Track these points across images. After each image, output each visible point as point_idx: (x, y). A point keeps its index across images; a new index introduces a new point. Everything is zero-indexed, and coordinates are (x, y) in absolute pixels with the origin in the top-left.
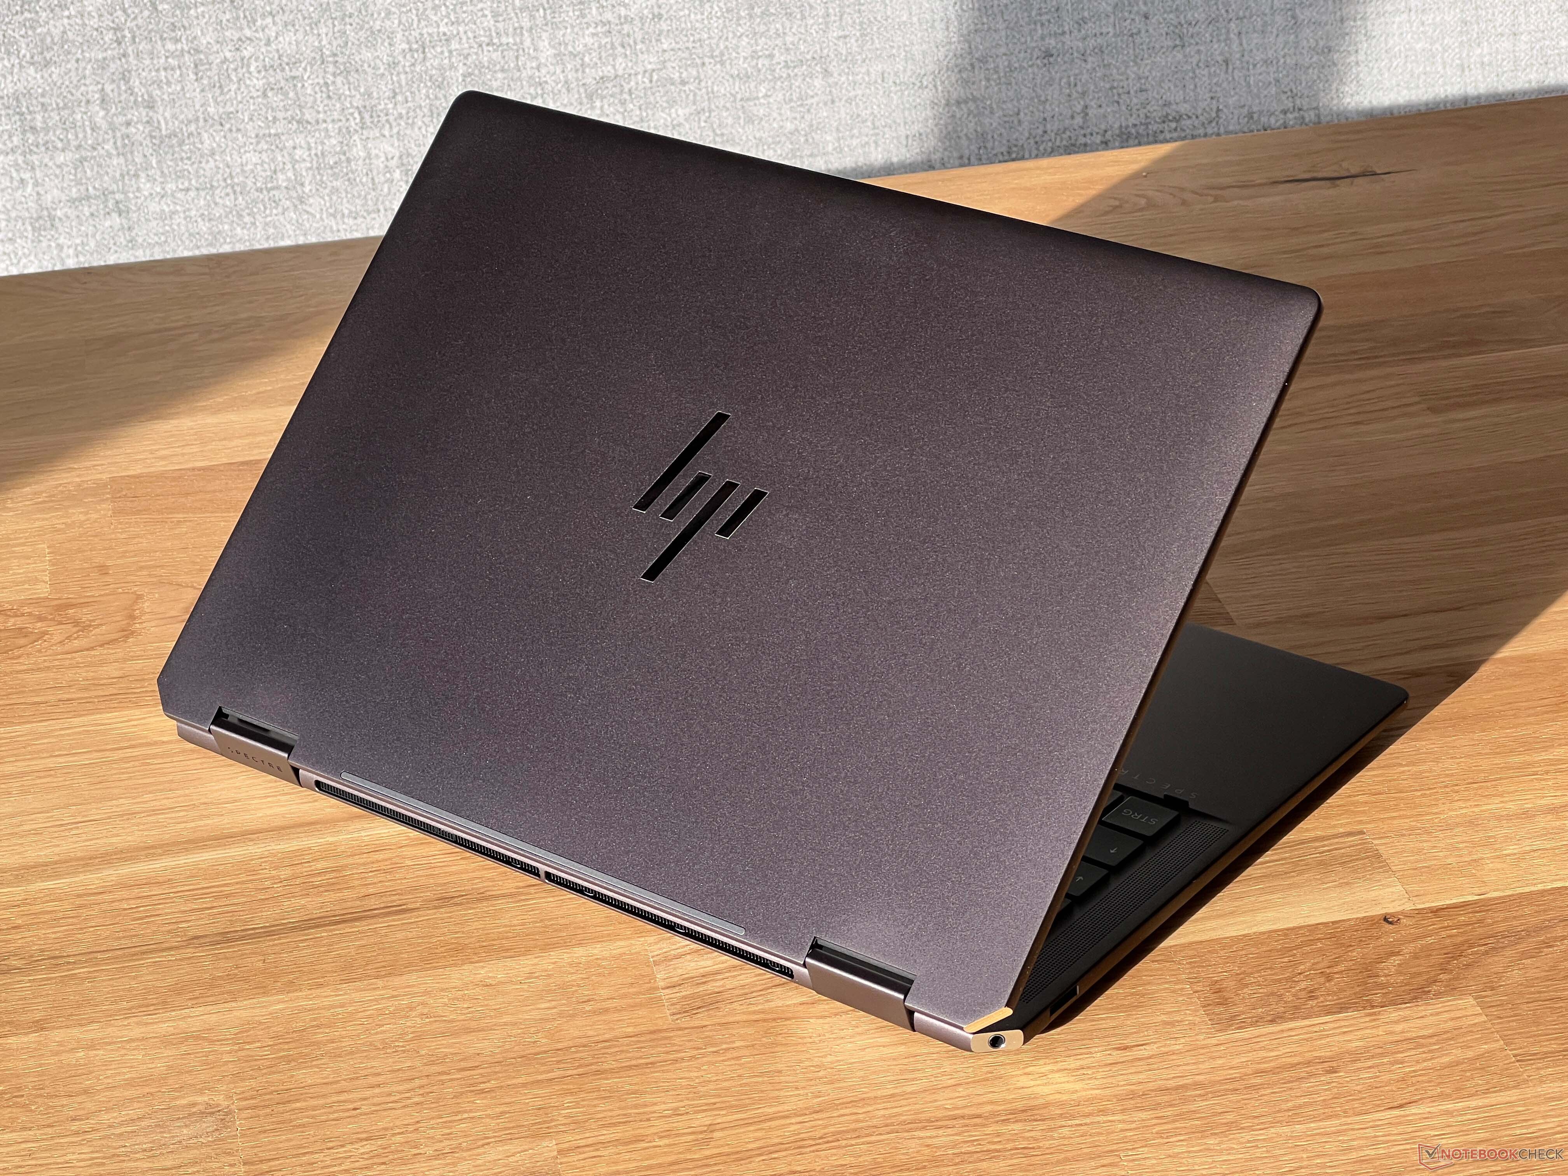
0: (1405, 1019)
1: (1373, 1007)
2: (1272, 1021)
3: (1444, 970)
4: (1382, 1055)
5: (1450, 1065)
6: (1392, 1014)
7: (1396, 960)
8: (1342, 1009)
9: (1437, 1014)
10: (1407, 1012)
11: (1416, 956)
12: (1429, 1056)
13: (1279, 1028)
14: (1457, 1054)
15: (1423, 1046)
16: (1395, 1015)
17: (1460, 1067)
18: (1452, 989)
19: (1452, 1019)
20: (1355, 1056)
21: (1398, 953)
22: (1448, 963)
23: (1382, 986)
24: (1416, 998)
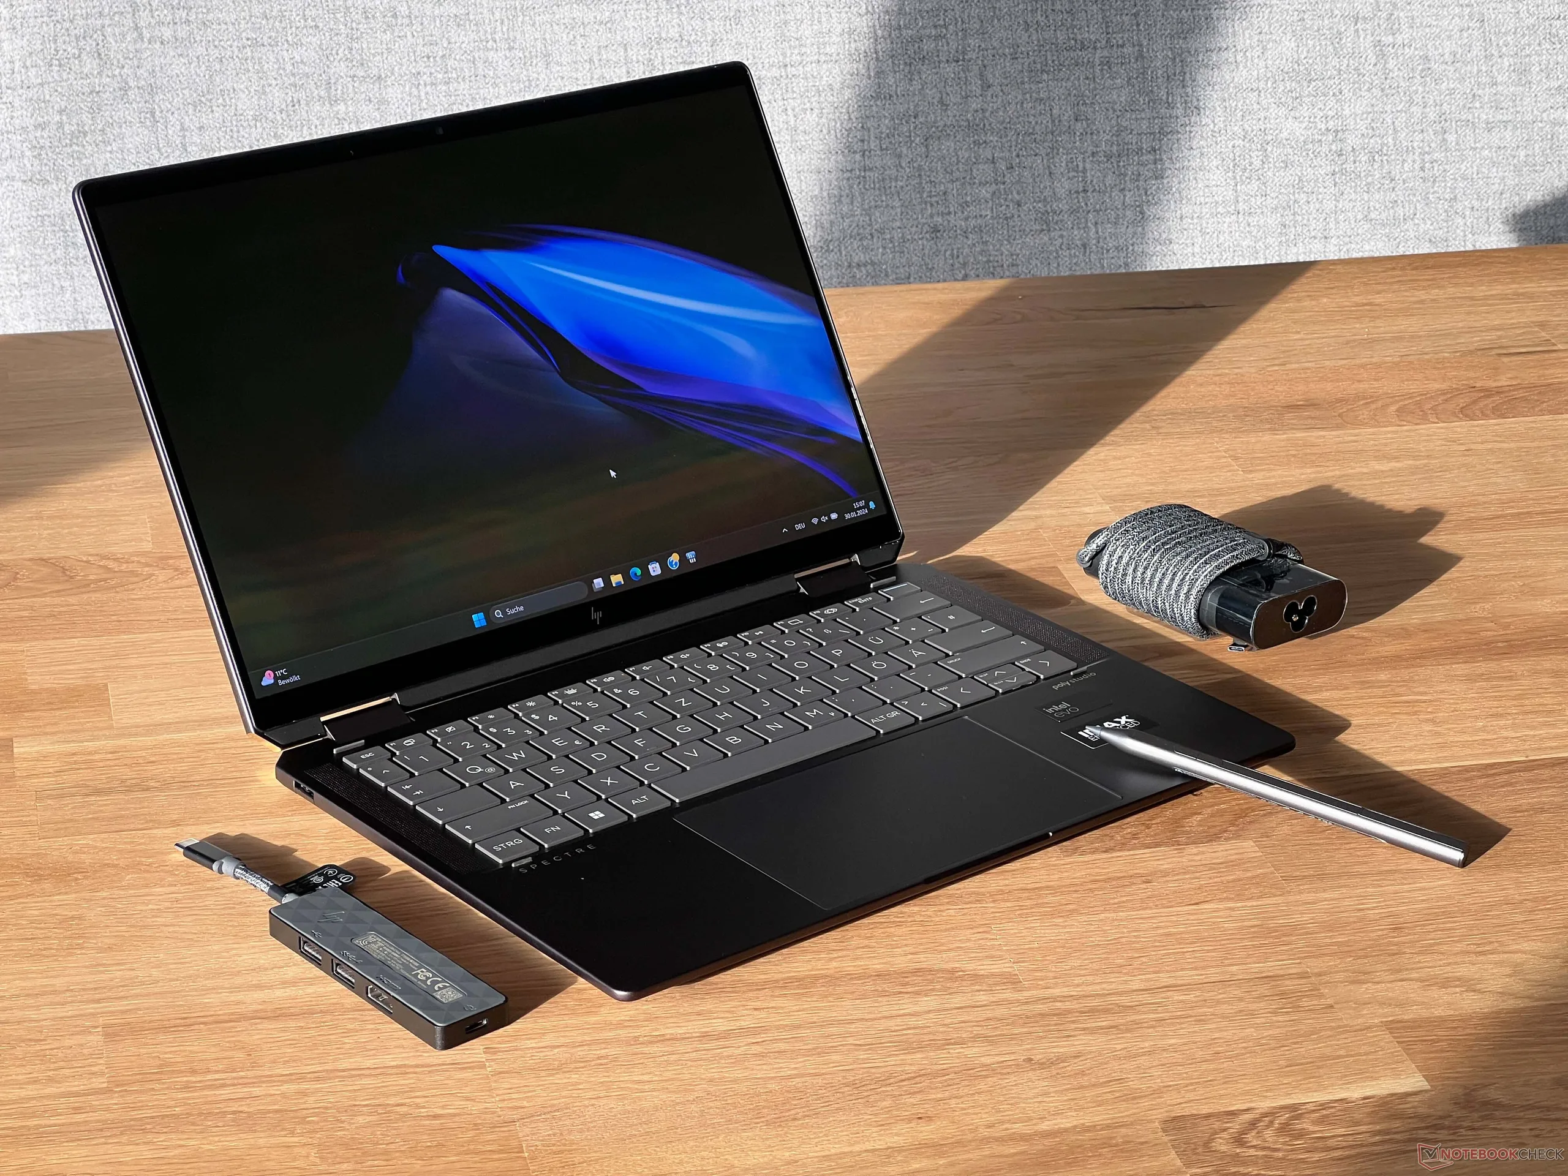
0: (1203, 853)
1: (1179, 845)
2: (1105, 852)
3: (1233, 825)
4: (1185, 873)
5: (1234, 881)
6: (1193, 849)
7: (1199, 817)
8: (1157, 845)
9: (1226, 850)
10: (1204, 849)
11: (1212, 815)
12: (1219, 875)
13: (1110, 855)
14: (1239, 874)
15: (1214, 869)
16: (1195, 851)
17: (1241, 882)
18: (1237, 836)
19: (1237, 854)
20: (1166, 873)
21: (1200, 814)
22: (1236, 820)
23: (1188, 833)
24: (1211, 840)
